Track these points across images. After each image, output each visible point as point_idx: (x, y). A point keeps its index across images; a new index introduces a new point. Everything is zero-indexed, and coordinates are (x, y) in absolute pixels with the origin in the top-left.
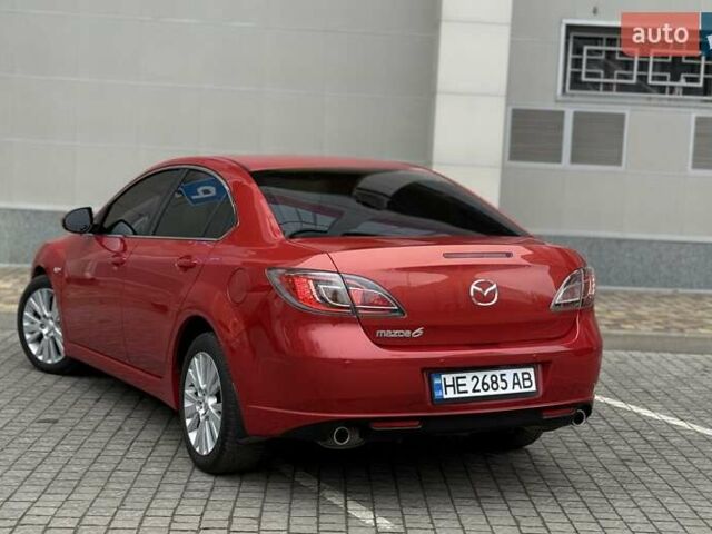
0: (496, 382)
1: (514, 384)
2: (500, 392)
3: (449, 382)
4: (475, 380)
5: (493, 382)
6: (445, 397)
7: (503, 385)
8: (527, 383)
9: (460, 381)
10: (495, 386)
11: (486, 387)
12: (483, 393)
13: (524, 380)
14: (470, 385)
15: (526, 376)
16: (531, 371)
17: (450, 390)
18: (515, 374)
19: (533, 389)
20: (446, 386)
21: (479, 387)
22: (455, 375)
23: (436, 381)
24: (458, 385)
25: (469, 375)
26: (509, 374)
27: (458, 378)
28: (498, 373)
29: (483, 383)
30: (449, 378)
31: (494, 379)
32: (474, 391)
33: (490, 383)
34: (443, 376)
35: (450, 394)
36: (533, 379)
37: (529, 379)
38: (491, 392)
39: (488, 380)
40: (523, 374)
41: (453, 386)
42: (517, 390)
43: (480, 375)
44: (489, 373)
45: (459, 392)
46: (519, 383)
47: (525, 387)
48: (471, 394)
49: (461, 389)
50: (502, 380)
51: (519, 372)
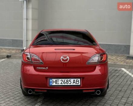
0: (68, 82)
1: (73, 82)
2: (69, 84)
3: (54, 81)
4: (62, 81)
5: (67, 82)
6: (53, 85)
7: (70, 83)
8: (78, 83)
9: (57, 81)
10: (67, 83)
11: (65, 83)
12: (63, 84)
13: (77, 82)
14: (60, 82)
15: (77, 81)
16: (79, 80)
17: (54, 83)
18: (74, 80)
19: (79, 84)
20: (53, 82)
21: (63, 83)
22: (56, 79)
23: (51, 81)
24: (57, 82)
25: (60, 80)
26: (72, 80)
27: (57, 80)
28: (69, 80)
29: (64, 82)
30: (54, 80)
31: (67, 81)
32: (61, 84)
33: (66, 82)
34: (53, 79)
35: (54, 84)
36: (79, 82)
37: (78, 82)
38: (66, 84)
39: (65, 81)
40: (76, 80)
41: (55, 82)
42: (74, 84)
43: (63, 80)
44: (66, 79)
45: (57, 84)
46: (75, 82)
47: (77, 84)
48: (60, 84)
49: (57, 83)
50: (70, 81)
51: (75, 80)
